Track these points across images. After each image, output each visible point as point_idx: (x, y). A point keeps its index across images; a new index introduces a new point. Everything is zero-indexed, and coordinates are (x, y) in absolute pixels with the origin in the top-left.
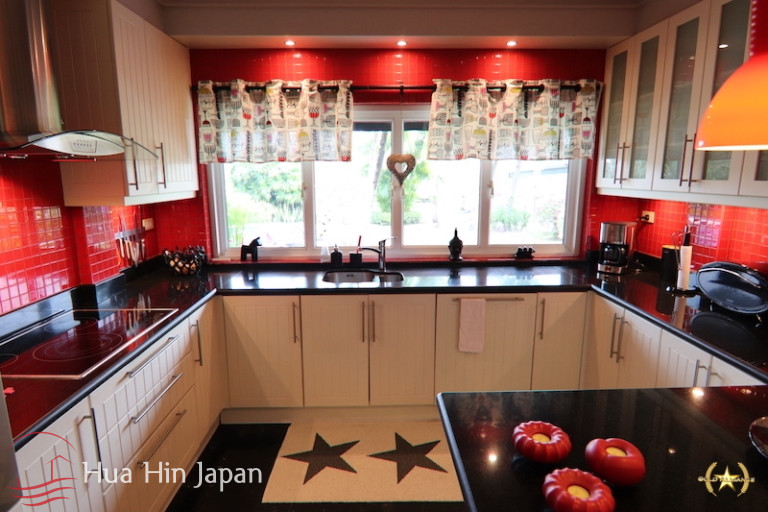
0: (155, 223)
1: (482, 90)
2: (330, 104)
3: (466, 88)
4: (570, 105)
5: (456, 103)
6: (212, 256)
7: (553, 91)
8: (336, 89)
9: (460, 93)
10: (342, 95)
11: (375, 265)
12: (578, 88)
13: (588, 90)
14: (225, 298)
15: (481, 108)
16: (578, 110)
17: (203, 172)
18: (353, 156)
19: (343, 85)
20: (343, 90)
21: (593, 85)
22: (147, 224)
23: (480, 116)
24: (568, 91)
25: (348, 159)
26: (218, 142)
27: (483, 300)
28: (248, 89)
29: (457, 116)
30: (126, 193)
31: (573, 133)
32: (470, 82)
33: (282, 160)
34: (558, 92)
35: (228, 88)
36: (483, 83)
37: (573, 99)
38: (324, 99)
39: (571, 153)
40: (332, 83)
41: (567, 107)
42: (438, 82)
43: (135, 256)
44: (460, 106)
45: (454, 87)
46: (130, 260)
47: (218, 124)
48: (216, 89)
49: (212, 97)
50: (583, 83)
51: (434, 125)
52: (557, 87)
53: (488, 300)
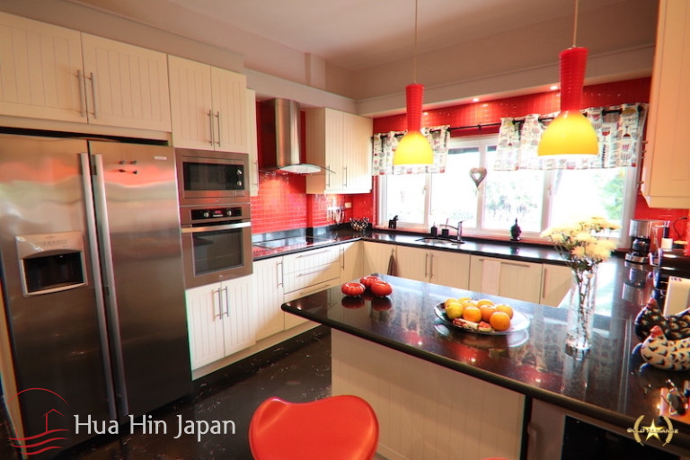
0: (352, 205)
1: (535, 122)
2: (437, 140)
3: (523, 122)
4: (615, 125)
5: (517, 132)
6: (376, 224)
7: (596, 116)
8: (439, 131)
9: (519, 125)
10: (443, 135)
11: (455, 238)
12: (620, 111)
13: (630, 112)
14: (365, 242)
15: (533, 134)
16: (620, 129)
17: (375, 180)
18: (446, 170)
19: (443, 128)
20: (443, 131)
21: (635, 107)
22: (348, 205)
23: (532, 139)
24: (613, 114)
25: (443, 171)
26: (381, 164)
27: (499, 263)
28: (396, 136)
29: (518, 141)
30: (325, 189)
31: (616, 146)
32: (527, 117)
33: (410, 173)
34: (601, 116)
35: (386, 136)
36: (536, 116)
37: (617, 120)
38: (434, 137)
39: (614, 163)
40: (438, 128)
41: (612, 127)
42: (503, 119)
43: (338, 220)
44: (520, 134)
45: (514, 122)
46: (335, 221)
47: (382, 156)
48: (382, 137)
49: (380, 141)
50: (624, 107)
51: (499, 148)
52: (599, 112)
53: (502, 263)
